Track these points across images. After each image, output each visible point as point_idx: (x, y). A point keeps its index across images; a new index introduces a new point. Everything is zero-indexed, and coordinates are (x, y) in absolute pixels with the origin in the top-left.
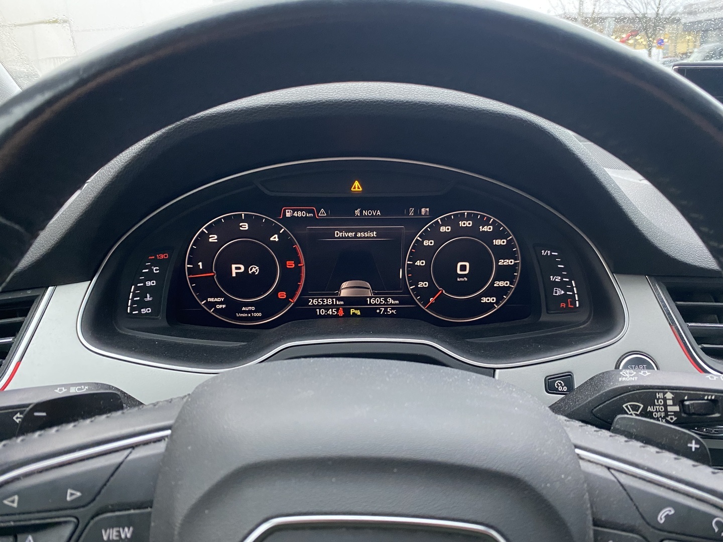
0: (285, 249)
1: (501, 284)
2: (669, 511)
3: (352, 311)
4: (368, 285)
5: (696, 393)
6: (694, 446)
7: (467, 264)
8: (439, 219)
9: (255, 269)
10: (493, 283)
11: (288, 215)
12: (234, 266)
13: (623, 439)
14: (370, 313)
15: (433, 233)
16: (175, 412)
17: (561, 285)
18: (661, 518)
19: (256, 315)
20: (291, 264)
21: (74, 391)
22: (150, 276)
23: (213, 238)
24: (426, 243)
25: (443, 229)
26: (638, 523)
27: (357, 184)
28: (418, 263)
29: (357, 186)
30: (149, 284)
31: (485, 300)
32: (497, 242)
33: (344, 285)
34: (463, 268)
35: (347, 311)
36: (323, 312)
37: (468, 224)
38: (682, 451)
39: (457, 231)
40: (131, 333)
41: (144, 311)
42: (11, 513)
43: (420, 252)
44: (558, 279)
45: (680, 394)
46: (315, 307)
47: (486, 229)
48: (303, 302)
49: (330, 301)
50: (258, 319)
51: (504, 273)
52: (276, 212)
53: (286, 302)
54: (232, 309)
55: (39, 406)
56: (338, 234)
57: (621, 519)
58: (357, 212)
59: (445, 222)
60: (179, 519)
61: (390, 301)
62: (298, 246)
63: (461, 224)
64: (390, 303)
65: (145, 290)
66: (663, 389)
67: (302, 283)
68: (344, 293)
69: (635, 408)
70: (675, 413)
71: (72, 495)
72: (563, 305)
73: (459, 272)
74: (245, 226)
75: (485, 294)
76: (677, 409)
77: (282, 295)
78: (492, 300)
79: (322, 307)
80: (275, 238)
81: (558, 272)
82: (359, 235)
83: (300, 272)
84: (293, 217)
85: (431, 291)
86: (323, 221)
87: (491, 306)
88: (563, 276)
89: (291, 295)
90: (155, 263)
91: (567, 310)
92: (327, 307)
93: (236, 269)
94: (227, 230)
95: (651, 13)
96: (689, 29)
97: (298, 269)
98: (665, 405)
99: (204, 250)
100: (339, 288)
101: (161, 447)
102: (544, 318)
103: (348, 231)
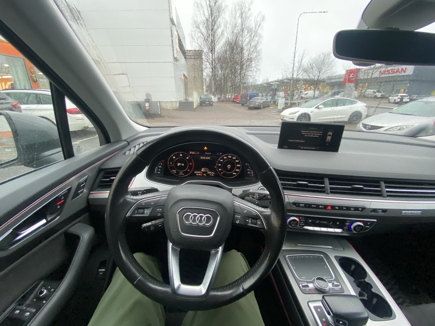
0: (189, 160)
1: (237, 170)
2: (246, 211)
3: (204, 175)
4: (208, 169)
5: (262, 194)
6: (257, 202)
7: (230, 166)
8: (224, 155)
9: (183, 165)
10: (235, 170)
11: (191, 153)
12: (178, 164)
13: (246, 201)
14: (208, 175)
15: (223, 158)
16: (168, 192)
17: (249, 171)
18: (245, 212)
19: (183, 174)
20: (191, 164)
21: (148, 188)
22: (160, 165)
23: (174, 157)
24: (221, 160)
25: (225, 158)
26: (241, 212)
27: (206, 147)
28: (219, 165)
29: (206, 148)
30: (160, 167)
31: (234, 174)
32: (237, 161)
33: (203, 169)
34: (229, 166)
35: (203, 175)
36: (198, 174)
37: (230, 157)
38: (255, 204)
39: (228, 158)
40: (156, 177)
41: (158, 173)
42: (143, 205)
43: (220, 162)
44: (249, 170)
45: (259, 194)
46: (196, 173)
47: (234, 158)
48: (193, 172)
49: (199, 172)
50: (183, 175)
51: (238, 168)
52: (188, 152)
53: (189, 172)
54: (178, 173)
55: (145, 190)
56: (201, 158)
57: (239, 212)
58: (206, 153)
59: (225, 156)
60: (169, 207)
61: (213, 173)
62: (192, 160)
63: (229, 157)
64: (212, 173)
65: (159, 168)
66: (256, 193)
67: (193, 168)
68: (202, 171)
69: (251, 196)
70: (258, 198)
71: (152, 203)
72: (250, 176)
73: (228, 167)
74: (181, 155)
75: (234, 172)
76: (258, 197)
77: (189, 170)
78: (235, 174)
79: (197, 173)
80: (188, 158)
81: (249, 168)
82: (206, 158)
83: (193, 165)
84: (192, 154)
85: (222, 171)
86: (198, 155)
87: (235, 175)
88: (250, 169)
89: (191, 170)
90: (162, 162)
91: (250, 177)
92: (199, 174)
93: (179, 164)
94: (178, 156)
95: (316, 78)
96: (328, 84)
97: (192, 165)
98: (256, 196)
99: (172, 159)
100: (201, 170)
101: (166, 197)
102: (246, 178)
103: (204, 157)
